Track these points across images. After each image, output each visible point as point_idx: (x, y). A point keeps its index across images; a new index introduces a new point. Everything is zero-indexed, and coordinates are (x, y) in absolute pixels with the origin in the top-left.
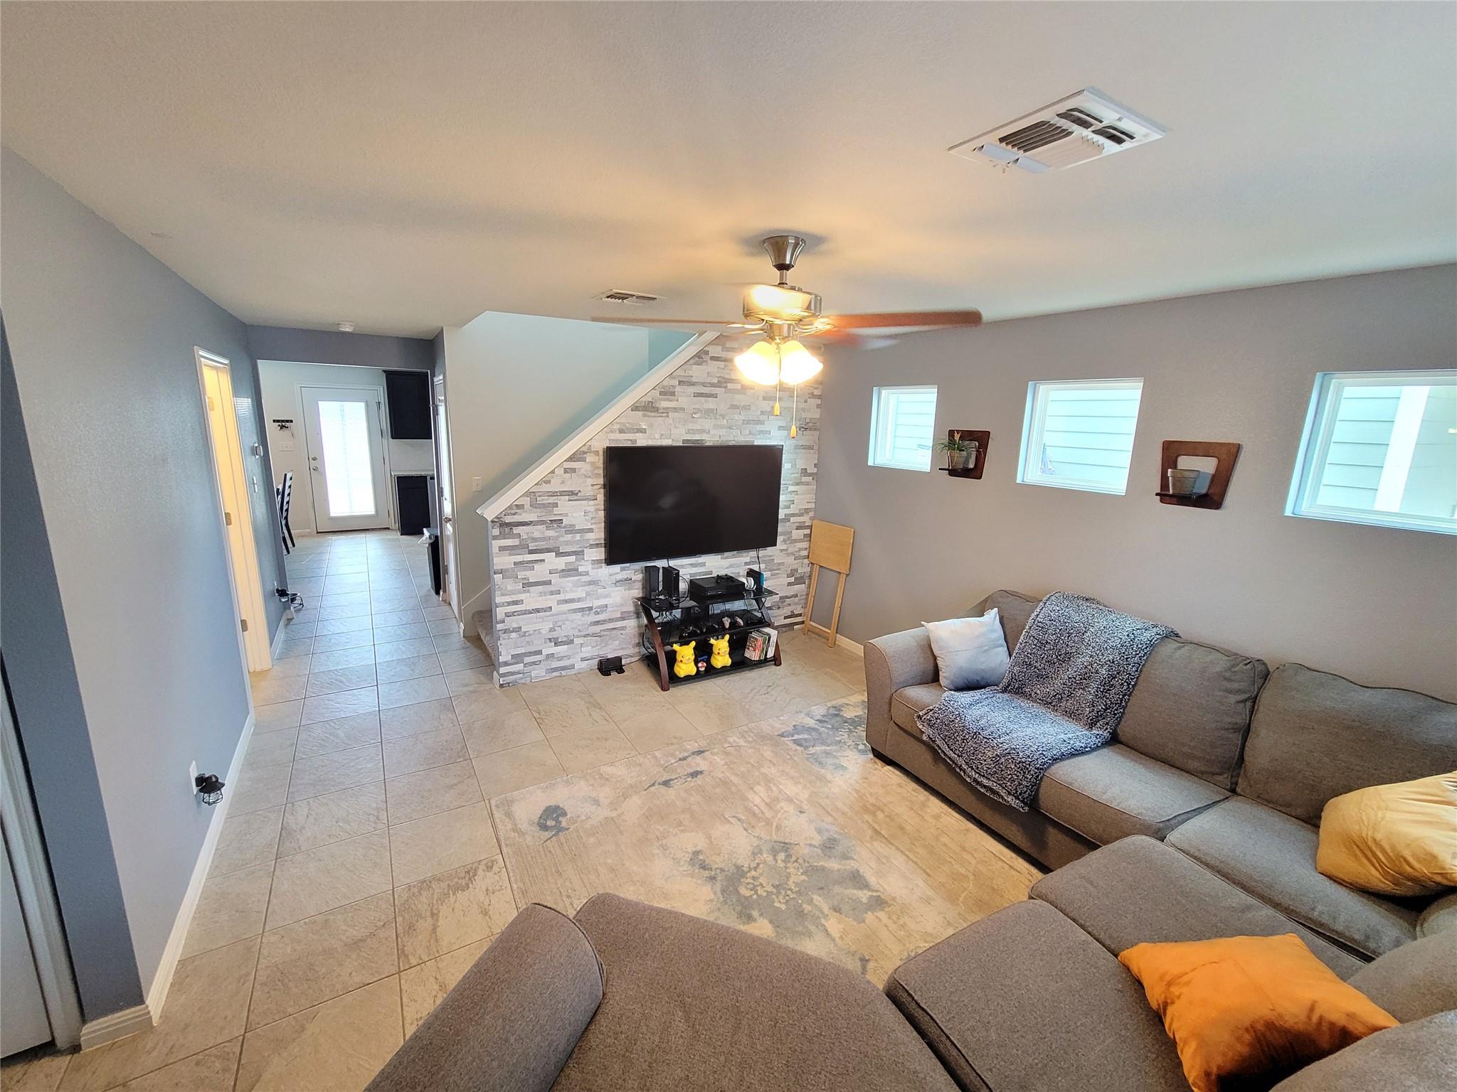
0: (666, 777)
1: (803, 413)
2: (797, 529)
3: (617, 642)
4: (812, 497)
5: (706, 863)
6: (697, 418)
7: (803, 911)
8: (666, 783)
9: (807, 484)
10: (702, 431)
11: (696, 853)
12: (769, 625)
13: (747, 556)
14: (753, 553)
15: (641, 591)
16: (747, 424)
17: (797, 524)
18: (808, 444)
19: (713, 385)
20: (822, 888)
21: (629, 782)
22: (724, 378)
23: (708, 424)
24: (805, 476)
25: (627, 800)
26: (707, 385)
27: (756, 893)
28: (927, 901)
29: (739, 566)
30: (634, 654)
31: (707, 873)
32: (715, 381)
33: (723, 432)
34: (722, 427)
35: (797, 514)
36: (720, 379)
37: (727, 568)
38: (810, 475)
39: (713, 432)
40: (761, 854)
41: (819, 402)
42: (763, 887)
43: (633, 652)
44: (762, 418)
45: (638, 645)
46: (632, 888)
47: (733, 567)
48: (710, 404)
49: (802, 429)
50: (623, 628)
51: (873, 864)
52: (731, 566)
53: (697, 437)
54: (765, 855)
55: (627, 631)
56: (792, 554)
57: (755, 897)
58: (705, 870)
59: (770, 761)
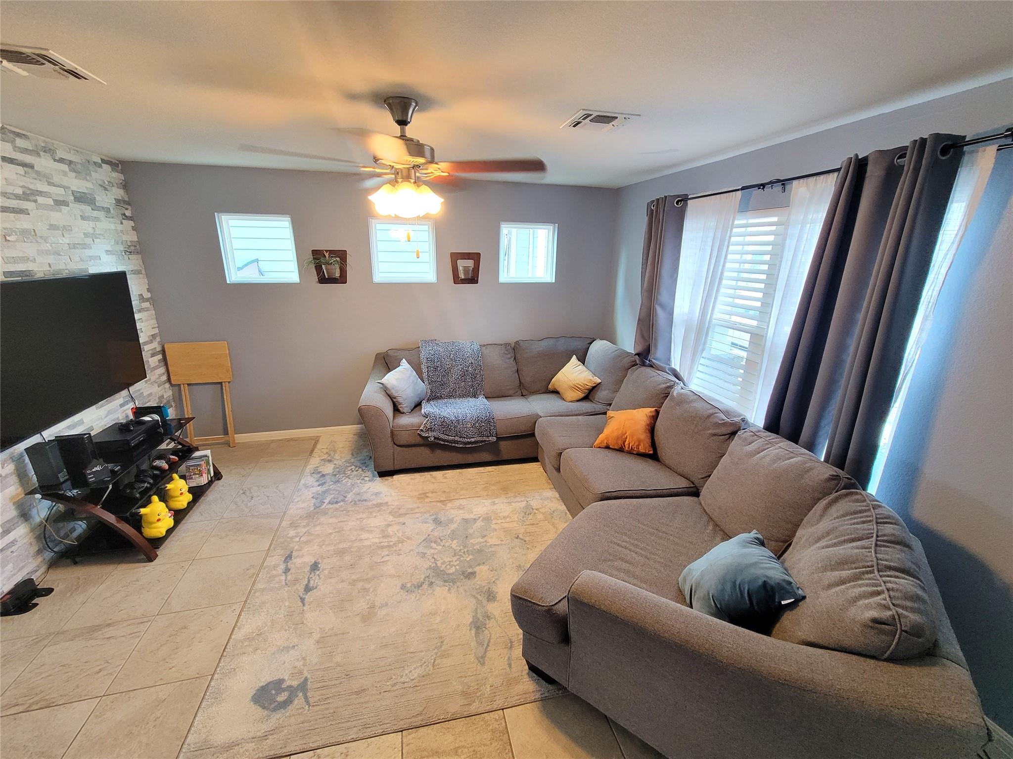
0: (301, 587)
1: (123, 236)
2: (152, 357)
3: (11, 565)
4: (154, 322)
5: (416, 583)
6: (14, 242)
7: (478, 550)
8: (308, 589)
9: (147, 310)
10: (26, 259)
11: (403, 587)
12: (197, 449)
13: (120, 398)
14: (124, 393)
15: (17, 485)
16: (74, 248)
17: (151, 352)
18: (136, 268)
19: (17, 197)
20: (467, 537)
21: (282, 616)
22: (29, 189)
23: (29, 249)
24: (143, 302)
25: (305, 622)
26: (10, 196)
27: (455, 566)
28: (494, 504)
29: (115, 411)
30: (38, 566)
31: (425, 586)
32: (19, 191)
33: (51, 259)
34: (47, 252)
35: (148, 341)
36: (26, 190)
37: (106, 417)
38: (147, 300)
39: (39, 259)
40: (426, 553)
41: (132, 223)
42: (452, 561)
43: (35, 565)
44: (89, 241)
45: (39, 552)
46: (413, 635)
47: (111, 414)
48: (23, 222)
49: (127, 253)
50: (13, 543)
51: (461, 512)
52: (109, 413)
53: (21, 267)
54: (428, 552)
55: (19, 544)
56: (155, 382)
57: (457, 567)
58: (421, 586)
59: (339, 522)
